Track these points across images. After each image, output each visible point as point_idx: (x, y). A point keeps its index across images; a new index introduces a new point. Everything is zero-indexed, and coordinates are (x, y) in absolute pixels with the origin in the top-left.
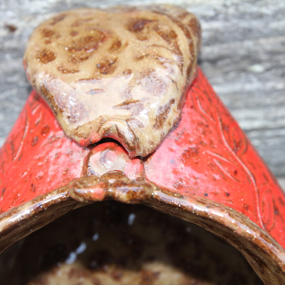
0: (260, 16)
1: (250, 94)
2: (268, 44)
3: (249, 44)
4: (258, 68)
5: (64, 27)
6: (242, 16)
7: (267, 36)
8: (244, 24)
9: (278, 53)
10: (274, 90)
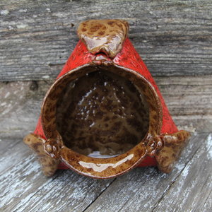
0: (146, 25)
1: (142, 49)
2: (148, 34)
3: (143, 33)
4: (145, 41)
5: (89, 23)
6: (141, 25)
7: (148, 31)
8: (142, 27)
9: (151, 37)
10: (150, 49)
